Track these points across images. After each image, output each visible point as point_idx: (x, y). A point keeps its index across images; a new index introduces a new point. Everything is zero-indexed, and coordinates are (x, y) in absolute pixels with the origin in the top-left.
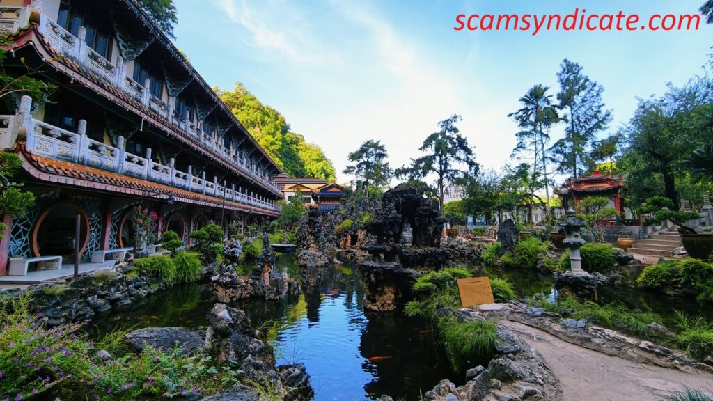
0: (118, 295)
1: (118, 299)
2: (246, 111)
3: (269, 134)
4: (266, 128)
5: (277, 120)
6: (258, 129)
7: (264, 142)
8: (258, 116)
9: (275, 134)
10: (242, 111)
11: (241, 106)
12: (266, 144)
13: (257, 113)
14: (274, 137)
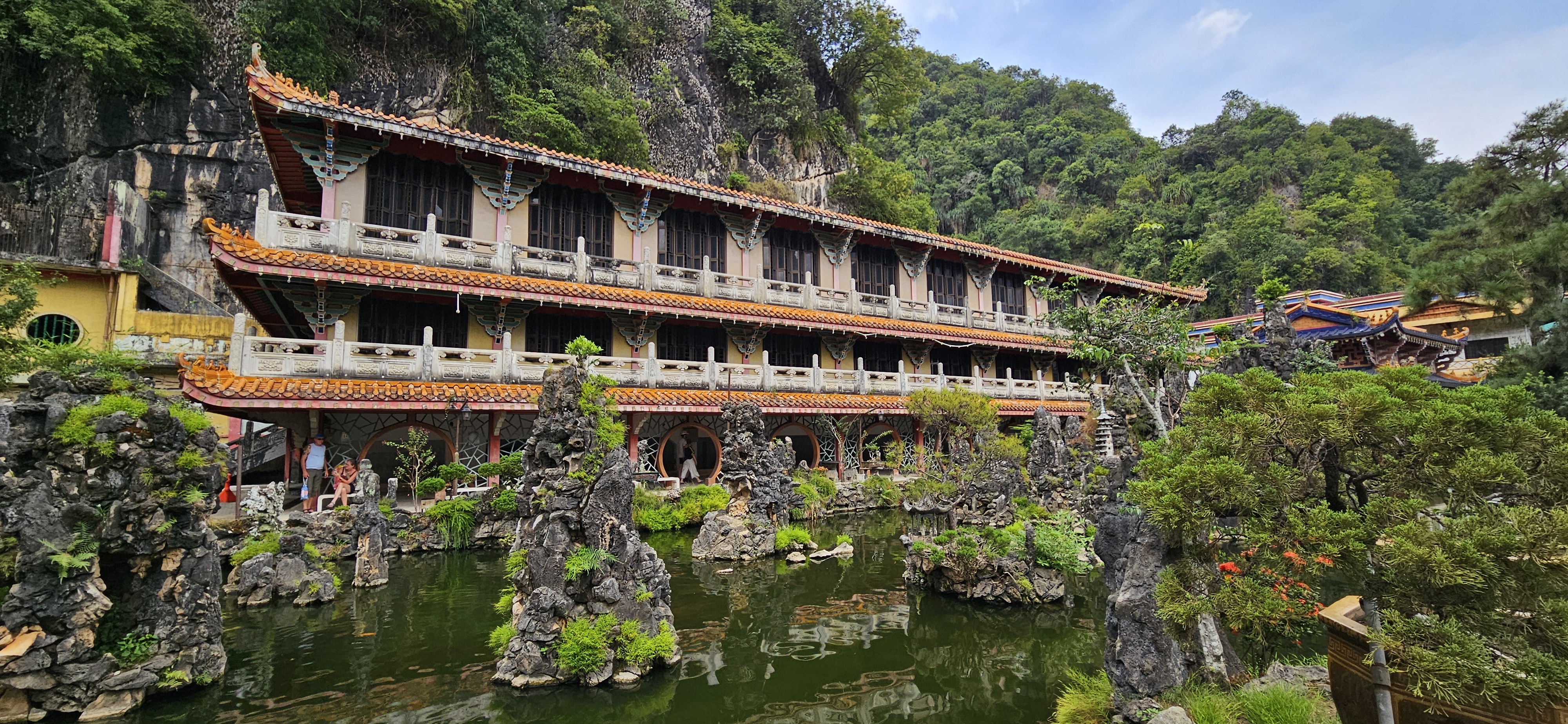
2: (1251, 153)
3: (1328, 191)
4: (1315, 178)
5: (1376, 142)
6: (1292, 188)
7: (1309, 216)
8: (1288, 155)
9: (1350, 184)
10: (1240, 157)
11: (1234, 148)
12: (1316, 219)
13: (1282, 149)
14: (1344, 196)
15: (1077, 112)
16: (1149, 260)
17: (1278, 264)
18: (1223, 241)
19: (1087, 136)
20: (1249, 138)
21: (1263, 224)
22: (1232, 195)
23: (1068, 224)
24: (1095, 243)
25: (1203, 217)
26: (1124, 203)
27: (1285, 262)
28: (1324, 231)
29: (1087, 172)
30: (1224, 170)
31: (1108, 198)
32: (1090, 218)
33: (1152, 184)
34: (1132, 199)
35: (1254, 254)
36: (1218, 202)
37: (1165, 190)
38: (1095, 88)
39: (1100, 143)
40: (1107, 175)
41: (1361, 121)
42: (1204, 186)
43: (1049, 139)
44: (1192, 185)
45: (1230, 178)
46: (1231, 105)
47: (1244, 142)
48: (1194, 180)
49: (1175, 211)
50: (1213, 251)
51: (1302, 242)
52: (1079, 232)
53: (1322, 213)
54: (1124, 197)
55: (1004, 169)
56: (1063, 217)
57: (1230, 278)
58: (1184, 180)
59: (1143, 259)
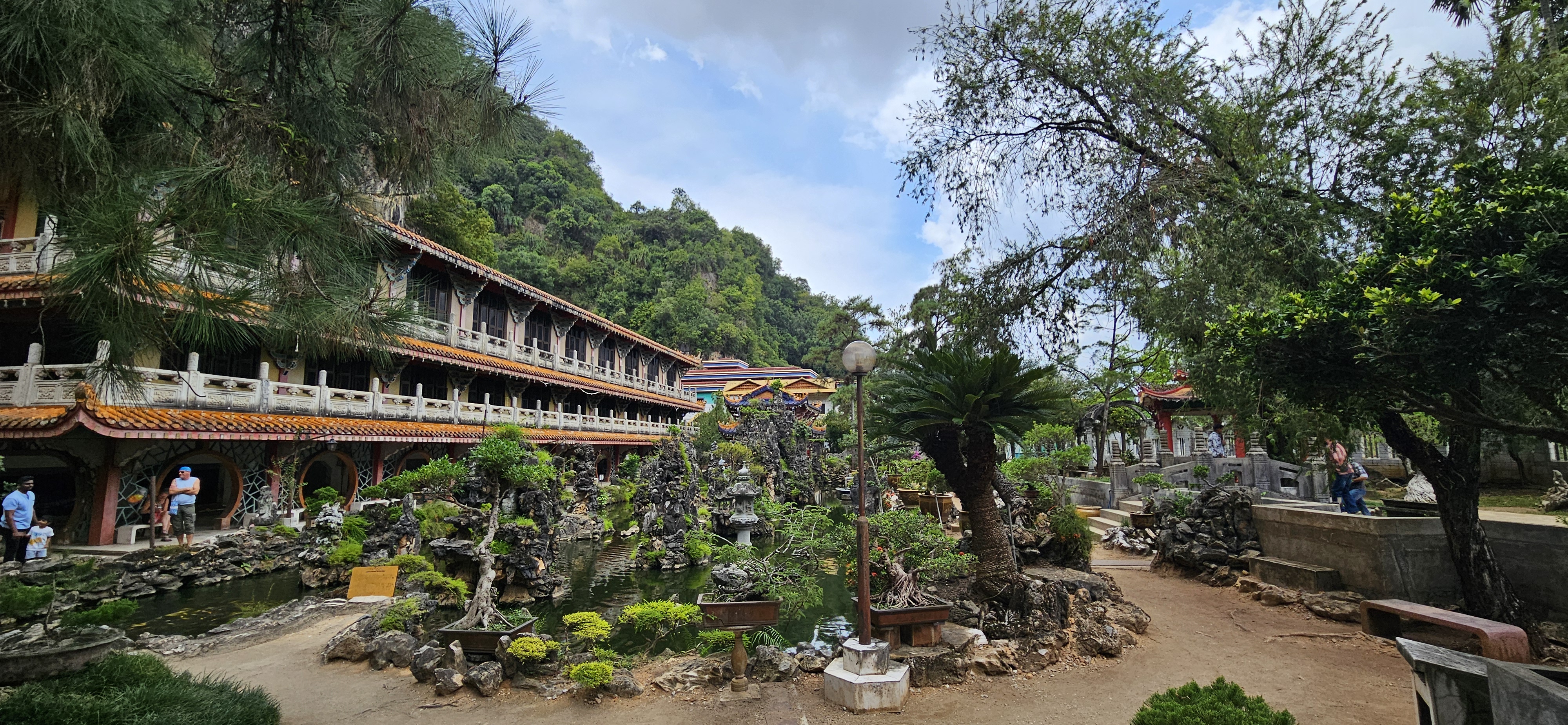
0: (195, 570)
1: (194, 577)
2: (690, 242)
3: (731, 283)
4: (725, 272)
5: (754, 253)
6: (712, 275)
7: (721, 298)
8: (712, 250)
9: (743, 281)
10: (683, 242)
11: (680, 234)
12: (725, 302)
13: (708, 245)
14: (740, 289)
15: (564, 162)
16: (618, 309)
17: (703, 329)
18: (670, 306)
19: (572, 187)
20: (689, 230)
21: (695, 298)
22: (677, 270)
23: (552, 262)
24: (574, 285)
25: (656, 283)
26: (601, 256)
27: (706, 329)
28: (728, 310)
29: (573, 220)
30: (671, 249)
31: (588, 247)
32: (571, 261)
33: (623, 246)
34: (607, 254)
35: (688, 318)
36: (667, 274)
37: (632, 253)
38: (579, 144)
39: (583, 197)
40: (588, 228)
41: (747, 235)
42: (659, 258)
43: (540, 179)
44: (650, 254)
45: (677, 257)
46: (678, 199)
47: (686, 232)
48: (651, 251)
49: (638, 272)
50: (663, 312)
51: (716, 316)
52: (562, 272)
53: (728, 298)
54: (601, 251)
55: (495, 193)
56: (549, 254)
57: (672, 334)
58: (645, 249)
59: (612, 307)
